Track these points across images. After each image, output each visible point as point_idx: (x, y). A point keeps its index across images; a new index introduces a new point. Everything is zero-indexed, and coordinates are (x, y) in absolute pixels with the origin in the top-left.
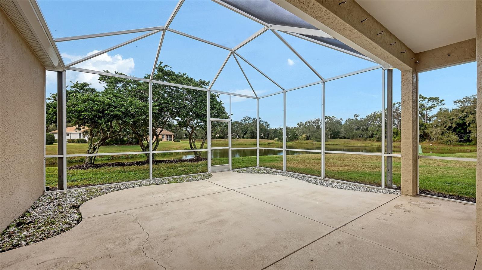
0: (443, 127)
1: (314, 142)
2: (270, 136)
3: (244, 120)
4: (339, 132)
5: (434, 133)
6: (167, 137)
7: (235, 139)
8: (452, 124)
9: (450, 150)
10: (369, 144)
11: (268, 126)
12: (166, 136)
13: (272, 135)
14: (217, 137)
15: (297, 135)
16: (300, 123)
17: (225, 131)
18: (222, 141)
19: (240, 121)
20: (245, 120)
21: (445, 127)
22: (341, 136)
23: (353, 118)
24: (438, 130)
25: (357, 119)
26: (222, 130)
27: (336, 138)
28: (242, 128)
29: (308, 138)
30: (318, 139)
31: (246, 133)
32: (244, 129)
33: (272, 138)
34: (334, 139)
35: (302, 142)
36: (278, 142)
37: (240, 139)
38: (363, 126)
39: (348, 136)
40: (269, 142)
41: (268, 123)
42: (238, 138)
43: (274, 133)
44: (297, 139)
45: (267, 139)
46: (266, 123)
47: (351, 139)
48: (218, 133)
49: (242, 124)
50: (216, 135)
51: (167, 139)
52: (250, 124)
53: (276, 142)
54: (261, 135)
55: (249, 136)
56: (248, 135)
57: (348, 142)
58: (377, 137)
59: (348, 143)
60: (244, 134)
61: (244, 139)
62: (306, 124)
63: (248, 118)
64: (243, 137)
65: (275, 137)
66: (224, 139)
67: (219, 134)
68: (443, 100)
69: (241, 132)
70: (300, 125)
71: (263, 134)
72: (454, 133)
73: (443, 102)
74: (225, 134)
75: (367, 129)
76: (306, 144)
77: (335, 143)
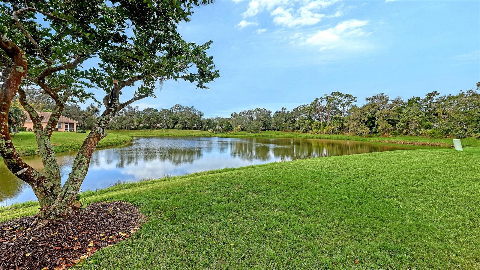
0: (358, 121)
1: (249, 134)
2: (204, 126)
3: (174, 108)
4: (270, 124)
5: (351, 126)
6: (66, 126)
7: (163, 130)
8: (365, 118)
9: (363, 140)
10: (297, 135)
11: (201, 115)
12: (64, 125)
13: (205, 126)
14: (141, 128)
15: (231, 126)
16: (234, 114)
17: (152, 120)
18: (147, 132)
19: (169, 109)
20: (176, 108)
21: (360, 121)
22: (271, 128)
23: (281, 111)
24: (355, 123)
25: (285, 112)
26: (148, 119)
27: (268, 130)
28: (173, 118)
29: (242, 129)
30: (252, 130)
31: (177, 123)
32: (175, 118)
33: (206, 129)
34: (266, 130)
35: (237, 133)
36: (213, 133)
37: (170, 130)
38: (291, 118)
39: (278, 128)
40: (203, 133)
41: (202, 112)
42: (167, 129)
43: (208, 123)
44: (232, 130)
45: (200, 129)
46: (200, 112)
47: (281, 131)
48: (142, 122)
49: (172, 113)
50: (140, 124)
51: (66, 129)
52: (182, 113)
53: (210, 134)
54: (194, 125)
55: (180, 127)
56: (179, 125)
57: (279, 133)
58: (303, 129)
59: (279, 135)
60: (174, 124)
61: (174, 130)
62: (240, 114)
63: (178, 107)
64: (173, 128)
65: (209, 128)
66: (149, 130)
67: (144, 123)
68: (356, 98)
69: (171, 123)
70: (234, 115)
71: (195, 125)
72: (366, 126)
73: (356, 99)
74: (151, 124)
75: (294, 122)
76: (241, 136)
77: (267, 134)
